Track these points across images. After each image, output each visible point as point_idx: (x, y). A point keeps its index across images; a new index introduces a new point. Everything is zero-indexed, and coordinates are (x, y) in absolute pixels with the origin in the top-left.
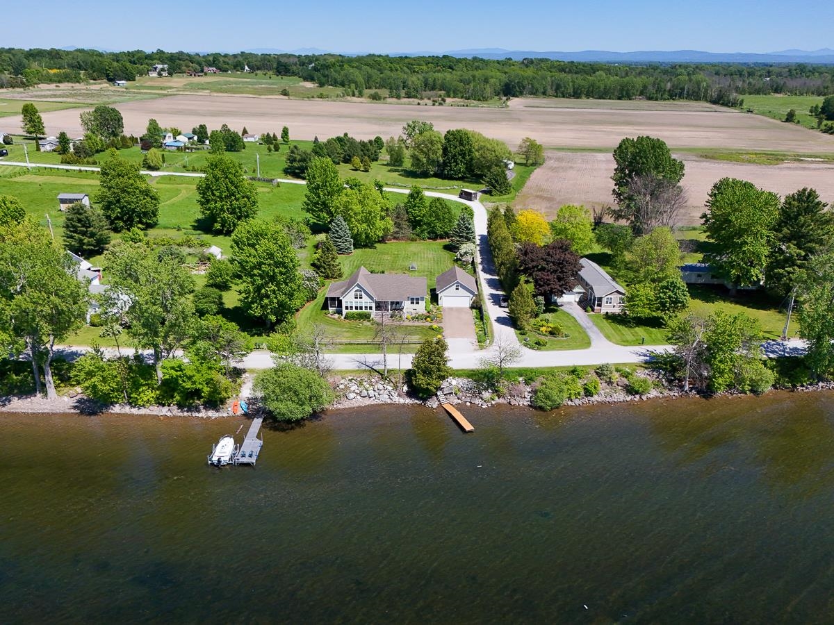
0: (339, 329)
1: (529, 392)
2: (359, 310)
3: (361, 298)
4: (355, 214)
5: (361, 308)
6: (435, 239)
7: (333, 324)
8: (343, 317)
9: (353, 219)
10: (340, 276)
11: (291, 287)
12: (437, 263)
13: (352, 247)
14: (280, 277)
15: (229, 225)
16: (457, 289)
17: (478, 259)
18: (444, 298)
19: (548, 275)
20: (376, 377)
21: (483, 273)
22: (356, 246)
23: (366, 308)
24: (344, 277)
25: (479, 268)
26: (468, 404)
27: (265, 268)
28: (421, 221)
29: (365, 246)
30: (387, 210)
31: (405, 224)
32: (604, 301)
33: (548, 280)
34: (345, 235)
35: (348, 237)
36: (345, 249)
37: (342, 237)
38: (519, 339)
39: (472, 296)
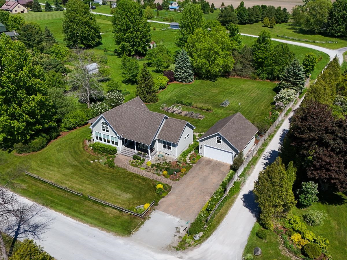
3: (107, 131)
5: (109, 141)
6: (272, 80)
13: (192, 77)
16: (219, 142)
18: (205, 148)
19: (330, 156)
23: (113, 142)
28: (262, 62)
31: (249, 64)
33: (329, 164)
34: (185, 67)
35: (188, 68)
36: (184, 79)
37: (182, 68)
38: (247, 246)
39: (235, 153)
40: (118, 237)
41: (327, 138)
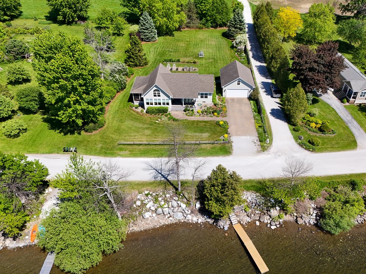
0: (141, 125)
1: (314, 209)
2: (158, 106)
3: (159, 96)
4: (158, 10)
5: (160, 104)
6: (215, 27)
7: (136, 119)
8: (145, 111)
9: (156, 15)
10: (146, 64)
11: (92, 96)
12: (219, 51)
13: (156, 36)
14: (80, 89)
15: (69, 17)
16: (238, 84)
17: (249, 47)
18: (227, 91)
20: (172, 190)
21: (253, 59)
22: (160, 34)
23: (164, 104)
24: (149, 64)
25: (250, 54)
26: (258, 223)
27: (63, 82)
28: (206, 13)
29: (167, 34)
30: (182, 5)
31: (195, 16)
32: (359, 95)
33: (318, 80)
34: (151, 27)
35: (153, 28)
36: (151, 38)
37: (149, 29)
38: (294, 137)
39: (250, 89)
40: (226, 157)
41: (315, 66)
